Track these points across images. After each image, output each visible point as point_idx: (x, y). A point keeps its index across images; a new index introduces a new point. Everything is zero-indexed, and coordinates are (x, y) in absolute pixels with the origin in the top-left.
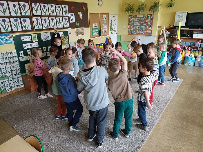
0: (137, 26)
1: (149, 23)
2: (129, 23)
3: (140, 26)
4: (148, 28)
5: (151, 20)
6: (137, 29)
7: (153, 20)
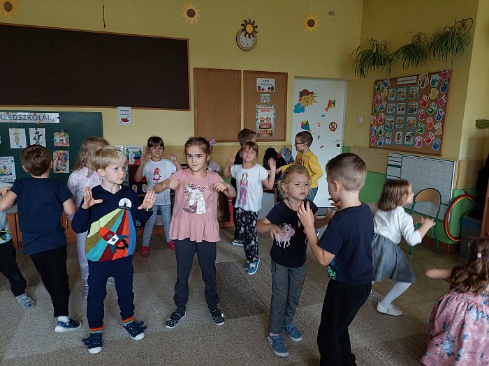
0: (396, 116)
1: (433, 106)
2: (374, 105)
3: (405, 116)
4: (431, 125)
5: (440, 95)
6: (396, 130)
7: (447, 94)
